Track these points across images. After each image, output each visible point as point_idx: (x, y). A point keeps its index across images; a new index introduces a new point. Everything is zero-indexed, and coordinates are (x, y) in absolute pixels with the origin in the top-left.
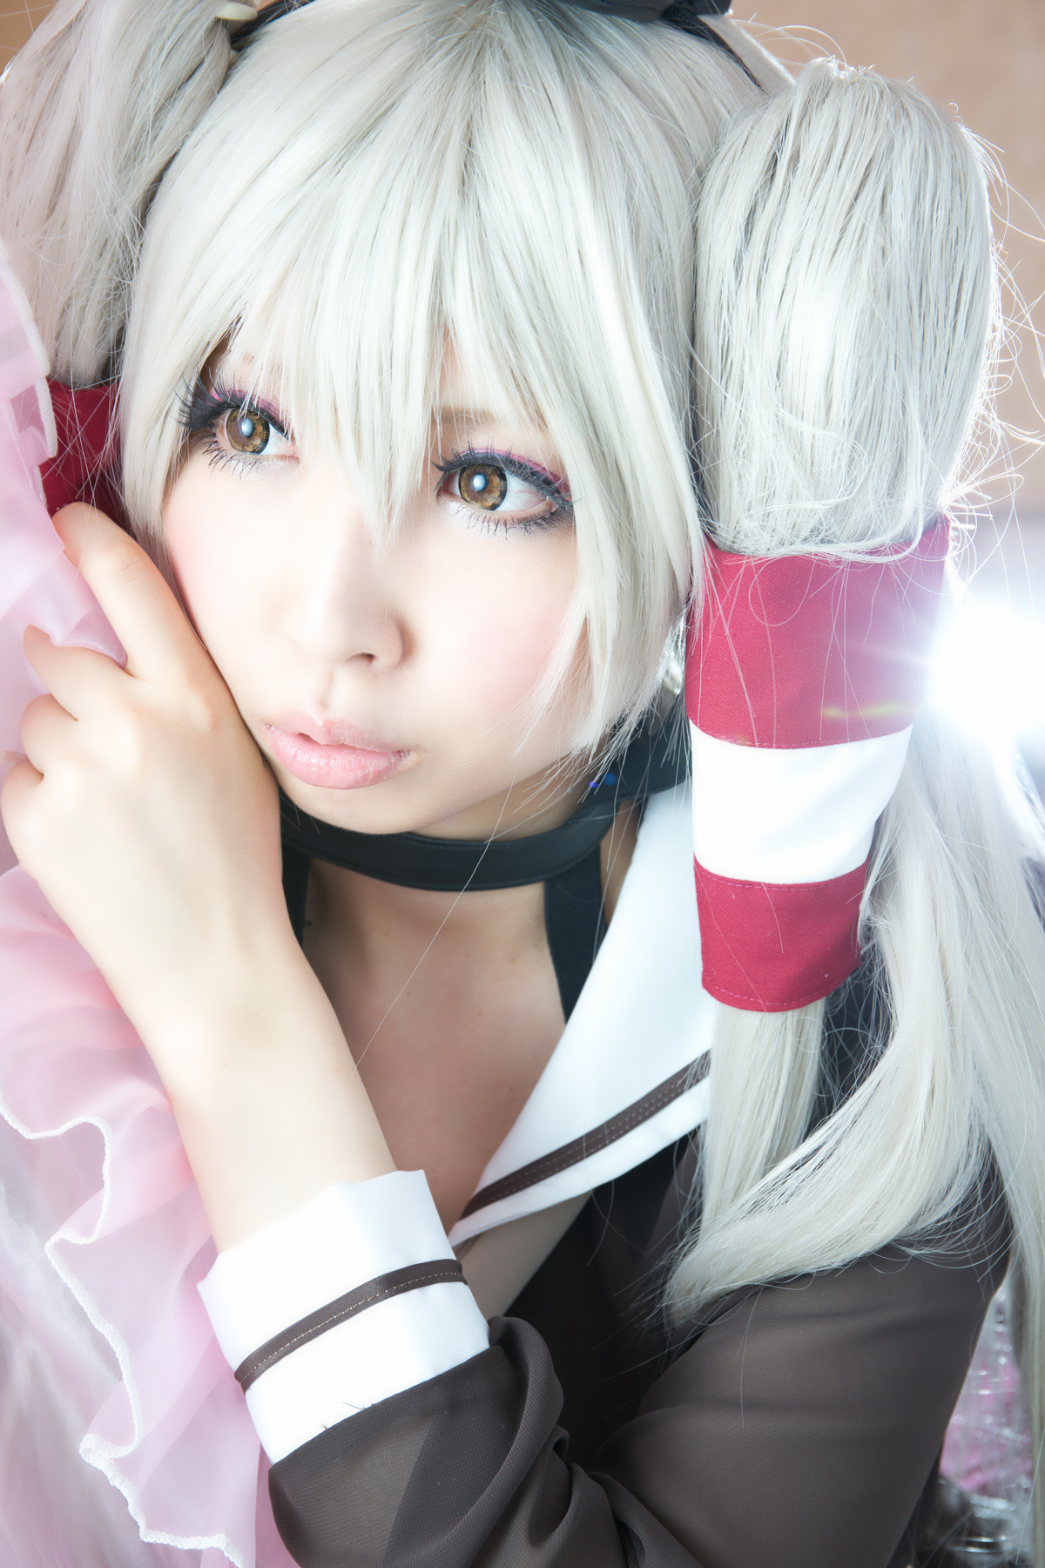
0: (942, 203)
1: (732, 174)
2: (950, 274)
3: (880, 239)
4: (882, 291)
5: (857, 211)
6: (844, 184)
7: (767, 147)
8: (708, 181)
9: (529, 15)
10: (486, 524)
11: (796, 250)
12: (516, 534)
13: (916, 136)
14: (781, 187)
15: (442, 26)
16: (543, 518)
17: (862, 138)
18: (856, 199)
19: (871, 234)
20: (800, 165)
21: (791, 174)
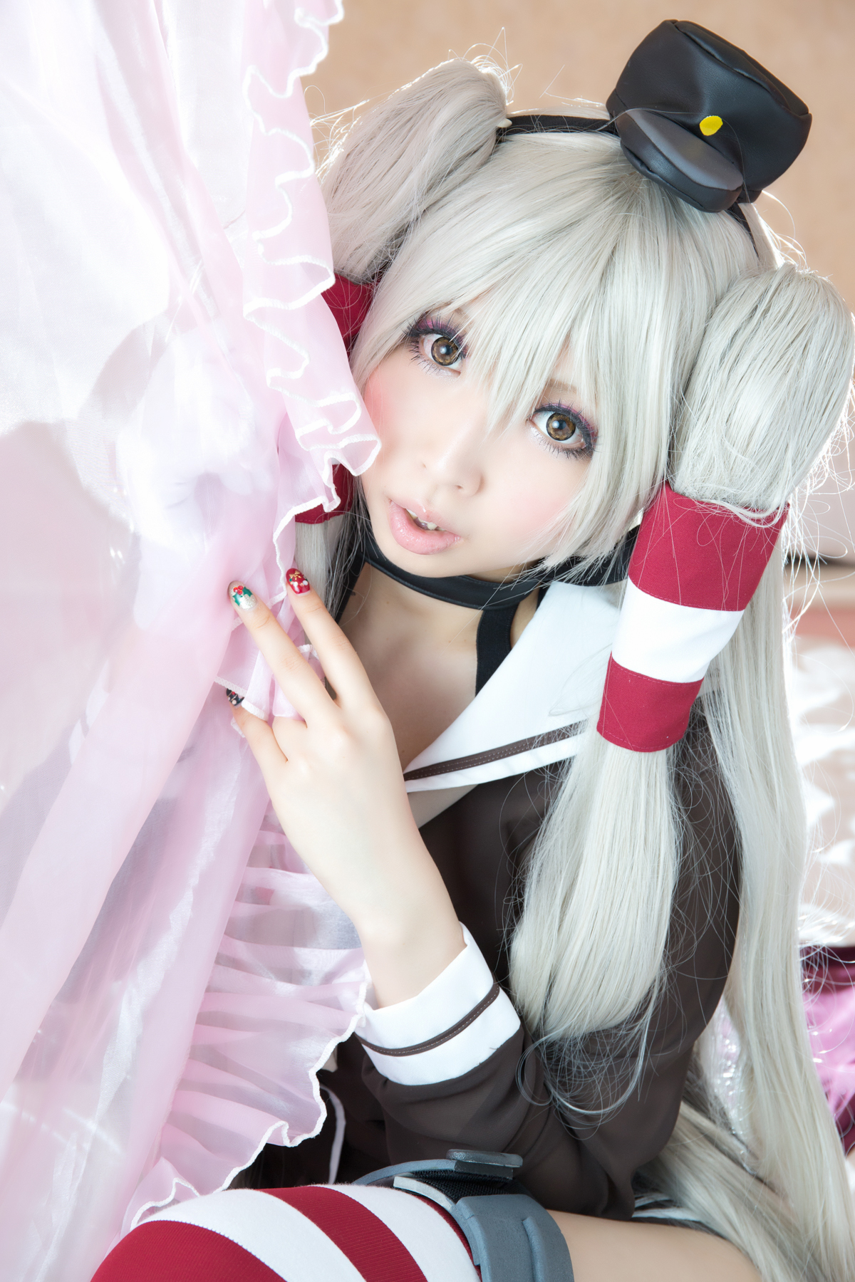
0: (834, 355)
1: (732, 309)
2: (826, 392)
3: (799, 367)
4: (792, 393)
5: (791, 349)
6: (788, 334)
7: (754, 301)
8: (719, 309)
9: (660, 192)
10: (549, 446)
11: (755, 359)
12: (563, 455)
13: (830, 319)
14: (755, 324)
15: (614, 182)
16: (577, 451)
17: (804, 312)
18: (792, 342)
19: (795, 364)
20: (769, 315)
21: (762, 318)
